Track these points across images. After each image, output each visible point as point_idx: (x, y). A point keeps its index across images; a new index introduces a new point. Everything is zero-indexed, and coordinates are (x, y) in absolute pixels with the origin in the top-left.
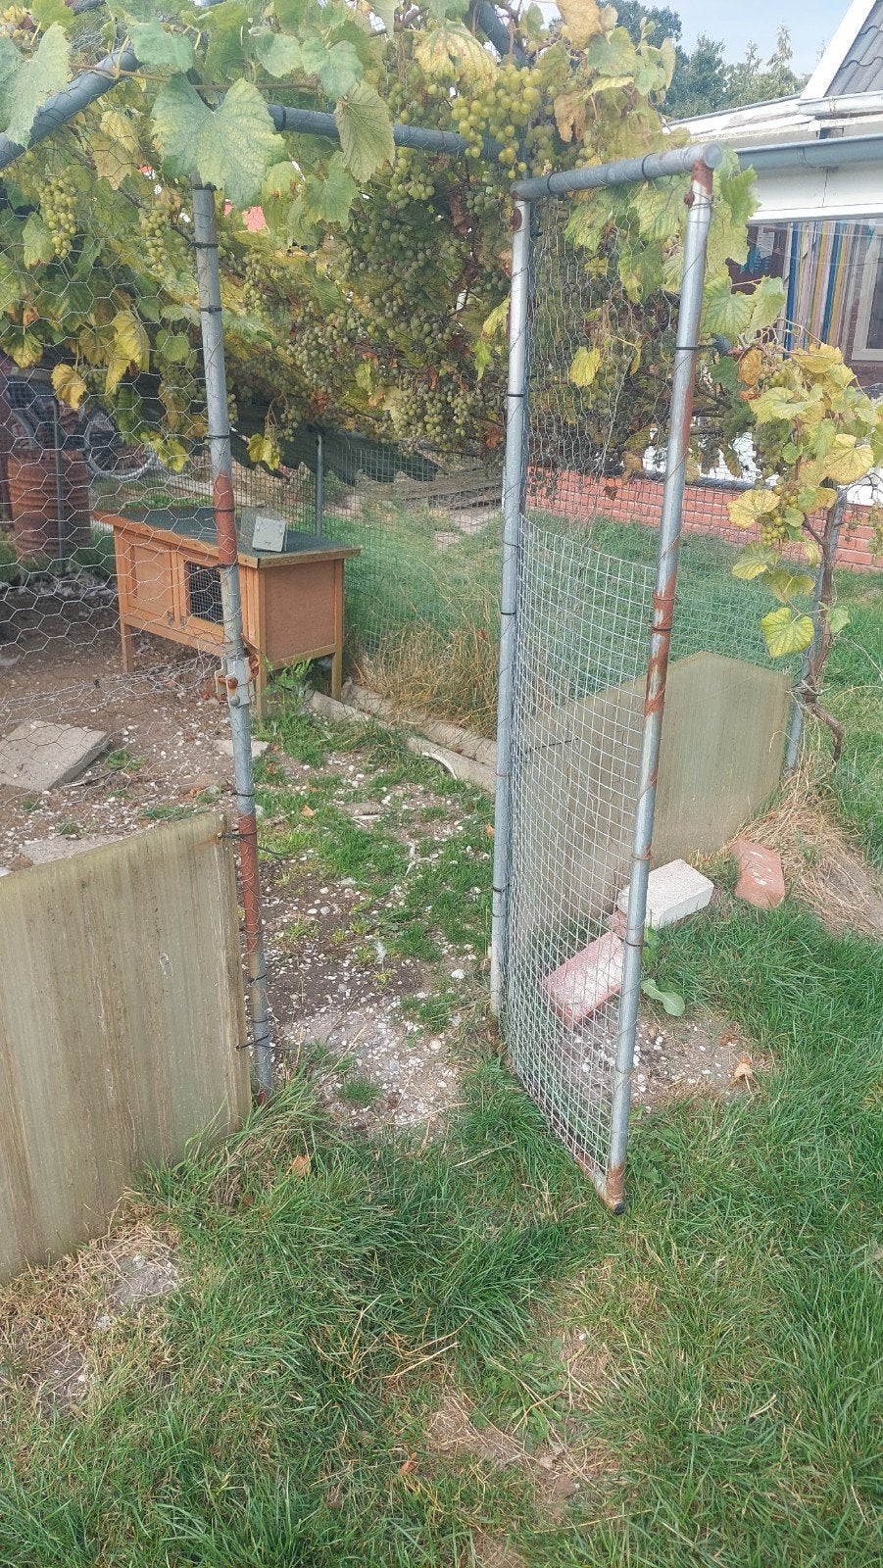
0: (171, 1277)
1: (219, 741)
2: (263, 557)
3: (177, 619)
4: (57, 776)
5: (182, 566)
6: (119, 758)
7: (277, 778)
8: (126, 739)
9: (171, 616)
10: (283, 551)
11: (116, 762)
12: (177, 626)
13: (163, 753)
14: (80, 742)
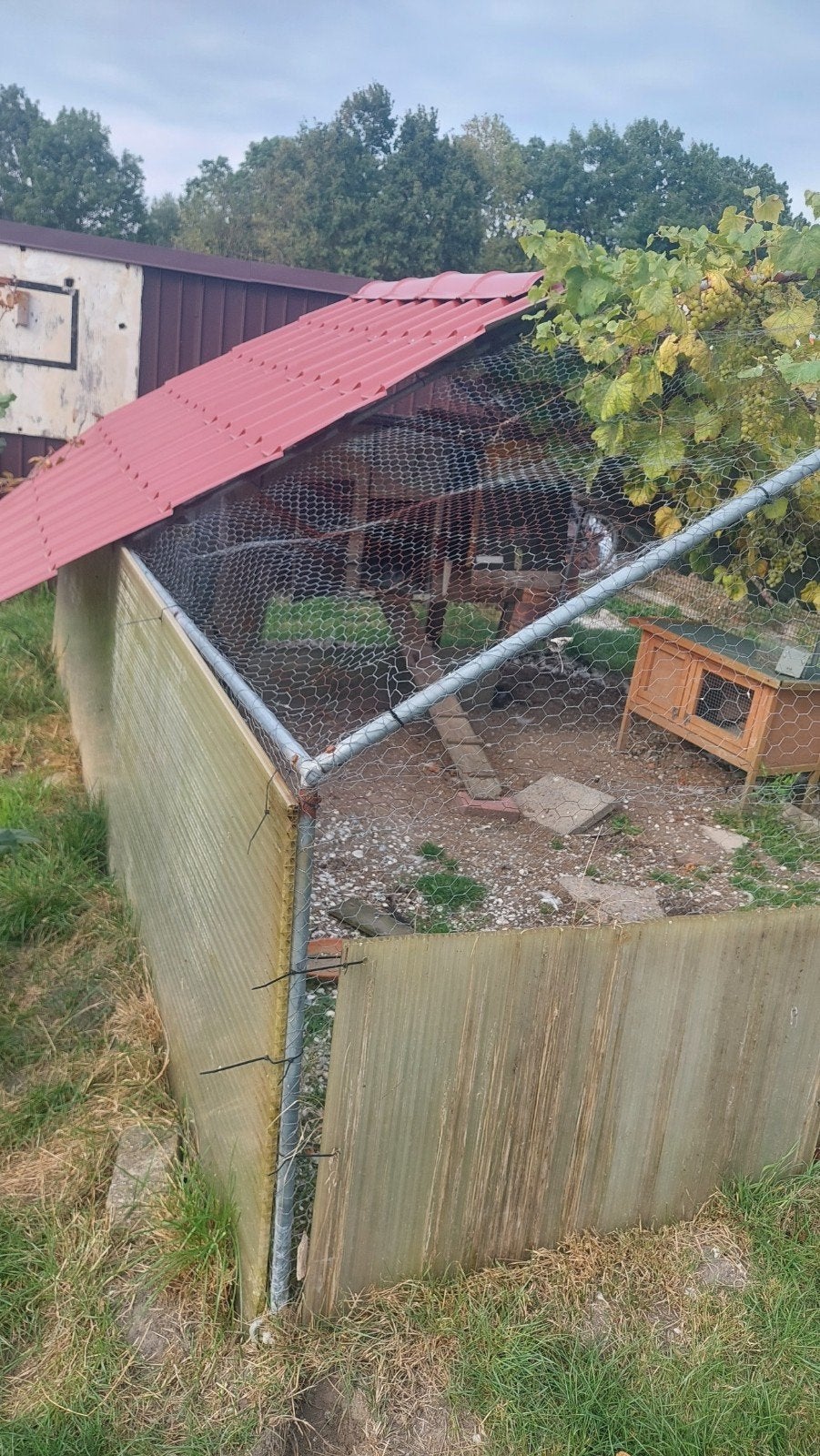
0: (742, 1276)
1: (703, 827)
2: (786, 681)
3: (682, 715)
4: (578, 824)
5: (699, 673)
6: (622, 821)
7: (759, 871)
8: (626, 807)
9: (676, 713)
10: (801, 678)
11: (618, 824)
12: (680, 721)
13: (657, 826)
14: (592, 801)
